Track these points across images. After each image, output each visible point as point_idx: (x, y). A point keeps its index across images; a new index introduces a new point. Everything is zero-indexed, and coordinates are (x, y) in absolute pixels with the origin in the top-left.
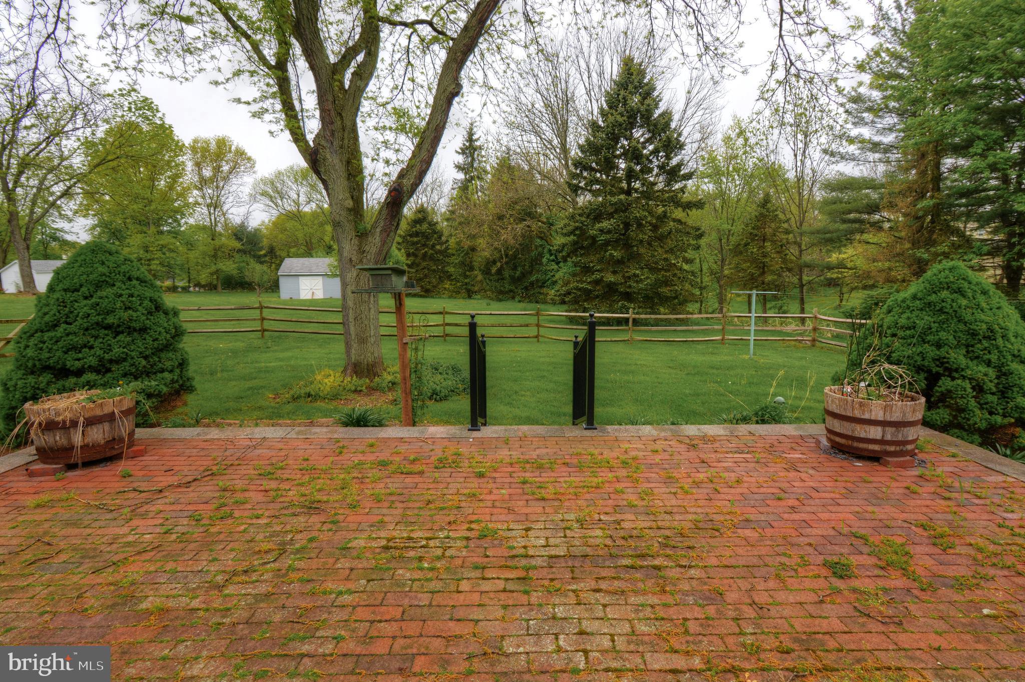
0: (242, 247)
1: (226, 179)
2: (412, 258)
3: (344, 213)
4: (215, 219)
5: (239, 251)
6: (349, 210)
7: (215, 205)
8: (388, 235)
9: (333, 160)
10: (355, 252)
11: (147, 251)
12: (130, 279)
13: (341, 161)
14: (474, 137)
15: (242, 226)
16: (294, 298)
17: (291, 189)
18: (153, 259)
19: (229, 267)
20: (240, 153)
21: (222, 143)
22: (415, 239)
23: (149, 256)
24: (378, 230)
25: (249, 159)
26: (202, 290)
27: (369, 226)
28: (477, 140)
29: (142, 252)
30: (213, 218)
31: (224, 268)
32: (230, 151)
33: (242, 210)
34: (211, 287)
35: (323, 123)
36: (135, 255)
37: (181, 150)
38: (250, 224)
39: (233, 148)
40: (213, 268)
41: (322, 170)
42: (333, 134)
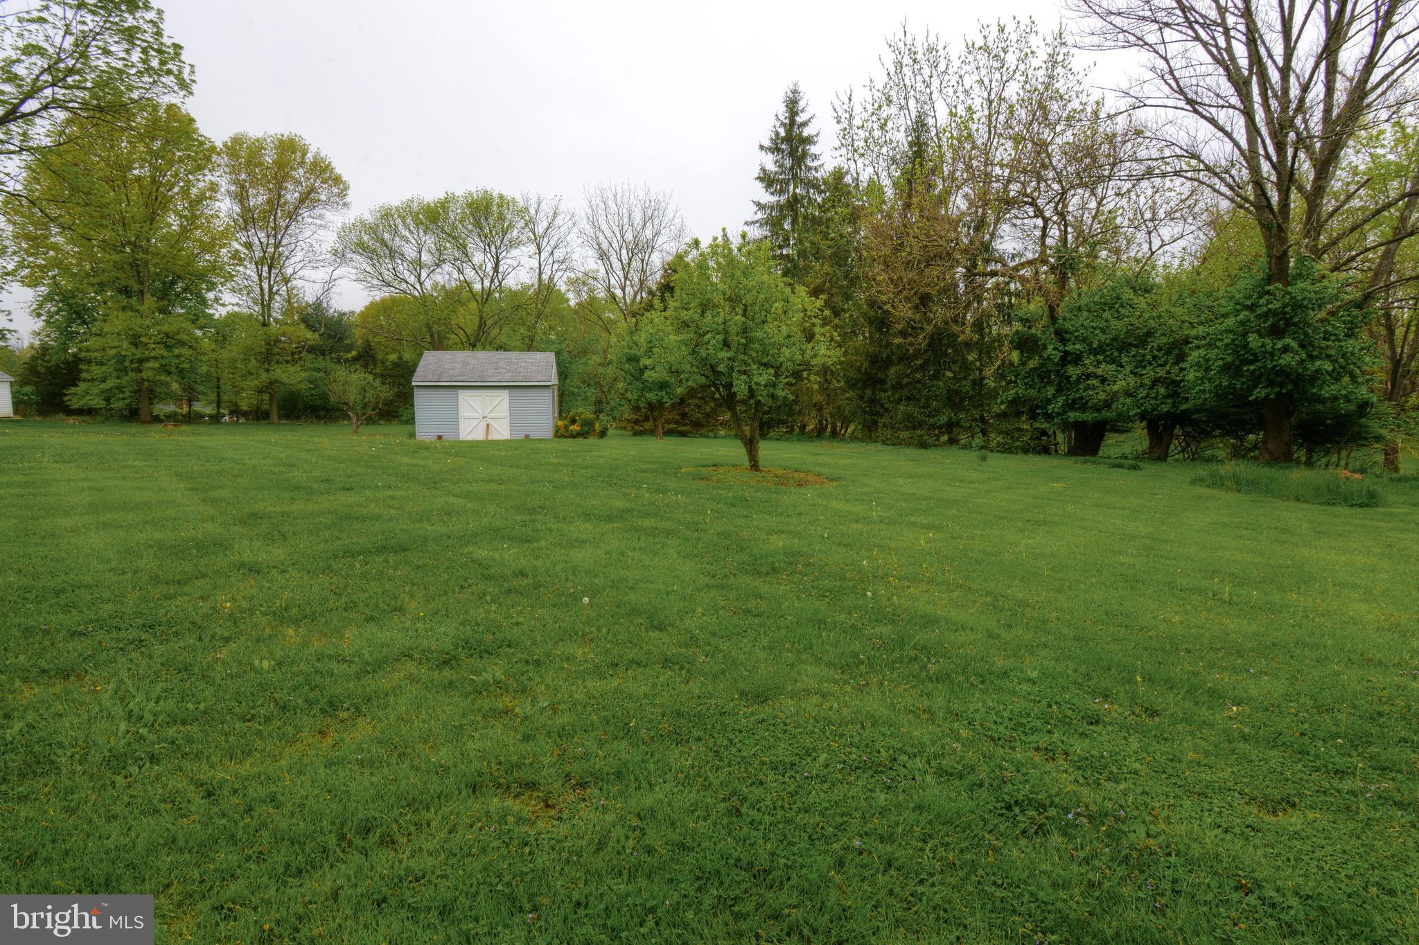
1: (293, 215)
4: (271, 288)
7: (271, 261)
11: (136, 345)
14: (799, 120)
15: (318, 305)
16: (448, 436)
17: (408, 241)
18: (147, 359)
19: (293, 376)
20: (322, 170)
21: (289, 148)
23: (139, 352)
25: (337, 180)
26: (242, 420)
28: (804, 124)
29: (125, 345)
30: (266, 286)
31: (284, 378)
32: (302, 163)
33: (322, 274)
34: (259, 416)
36: (114, 351)
37: (208, 159)
38: (332, 302)
39: (310, 157)
40: (264, 377)
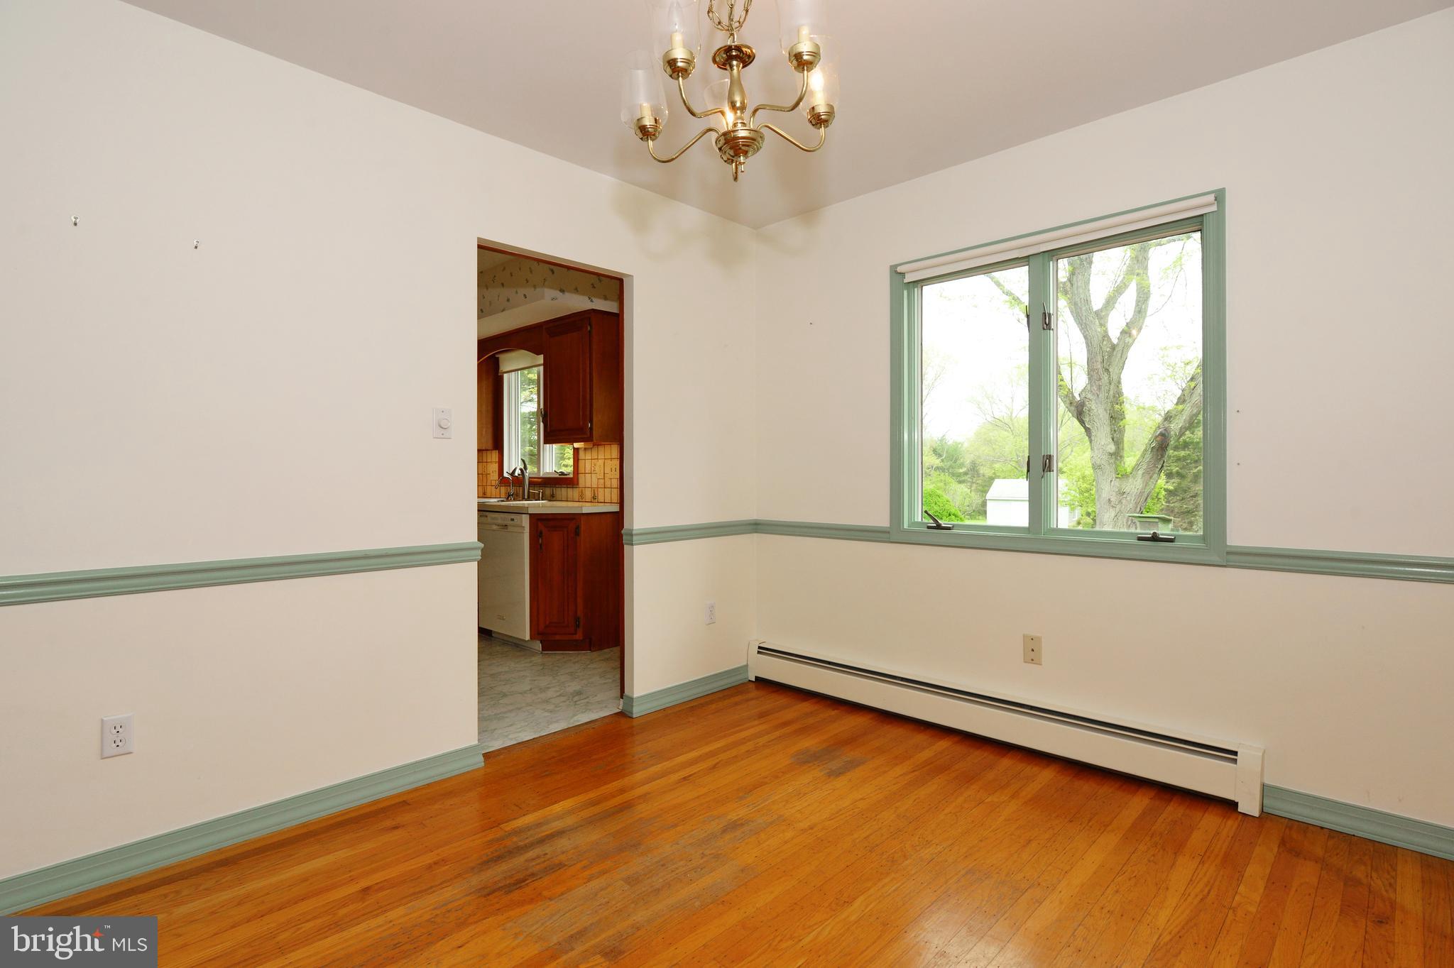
0: (941, 465)
2: (1176, 480)
3: (1105, 457)
5: (937, 468)
6: (1111, 454)
8: (1151, 478)
9: (1098, 411)
10: (1114, 494)
12: (950, 515)
13: (1105, 410)
22: (1182, 453)
24: (1140, 472)
27: (1129, 470)
35: (1089, 379)
41: (1086, 419)
42: (1099, 388)
